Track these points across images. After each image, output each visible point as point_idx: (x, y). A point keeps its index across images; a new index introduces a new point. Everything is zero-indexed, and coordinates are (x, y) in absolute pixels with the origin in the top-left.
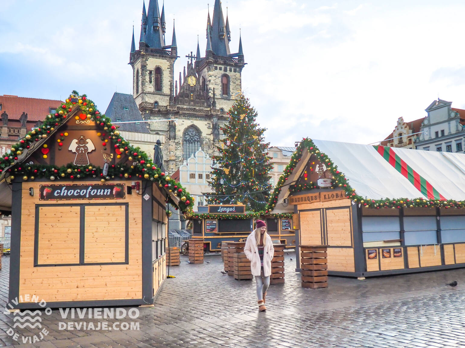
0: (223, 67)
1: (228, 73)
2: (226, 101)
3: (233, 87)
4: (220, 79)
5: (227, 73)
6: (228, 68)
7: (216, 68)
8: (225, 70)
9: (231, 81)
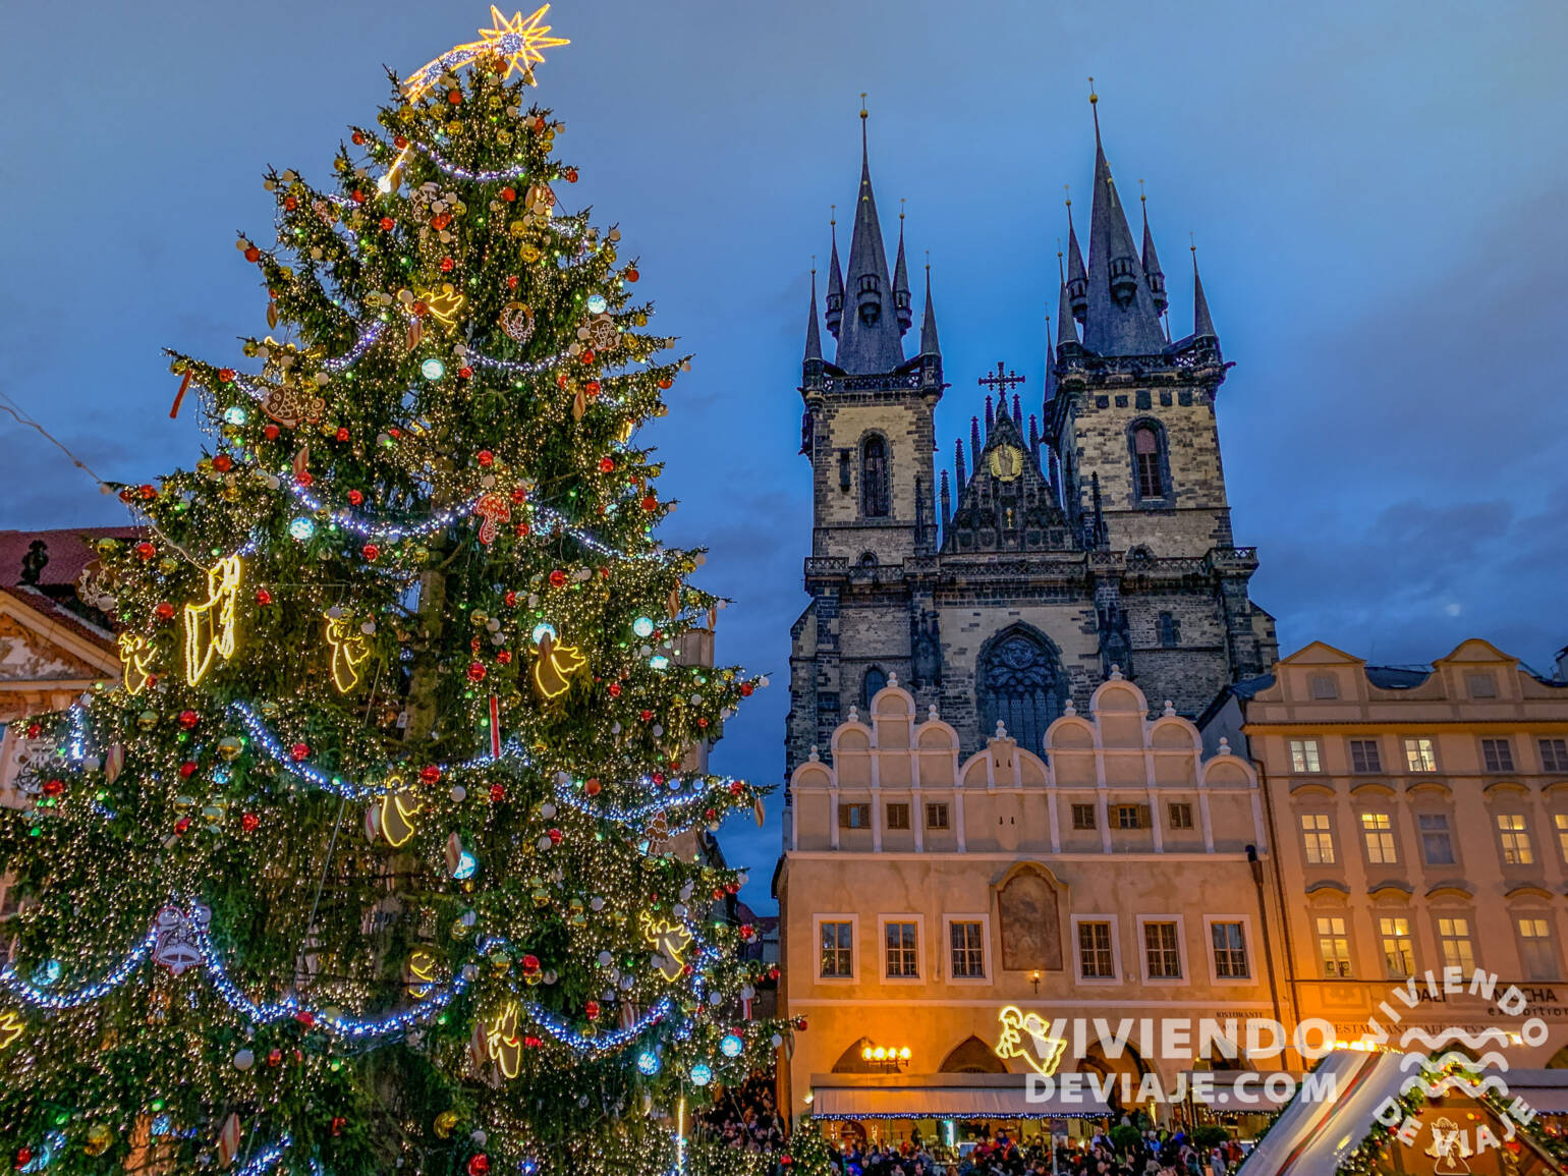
0: (1132, 395)
1: (1156, 412)
2: (1155, 519)
3: (1182, 460)
4: (1123, 438)
5: (1151, 413)
6: (1155, 394)
7: (1102, 403)
8: (1144, 403)
9: (1172, 442)
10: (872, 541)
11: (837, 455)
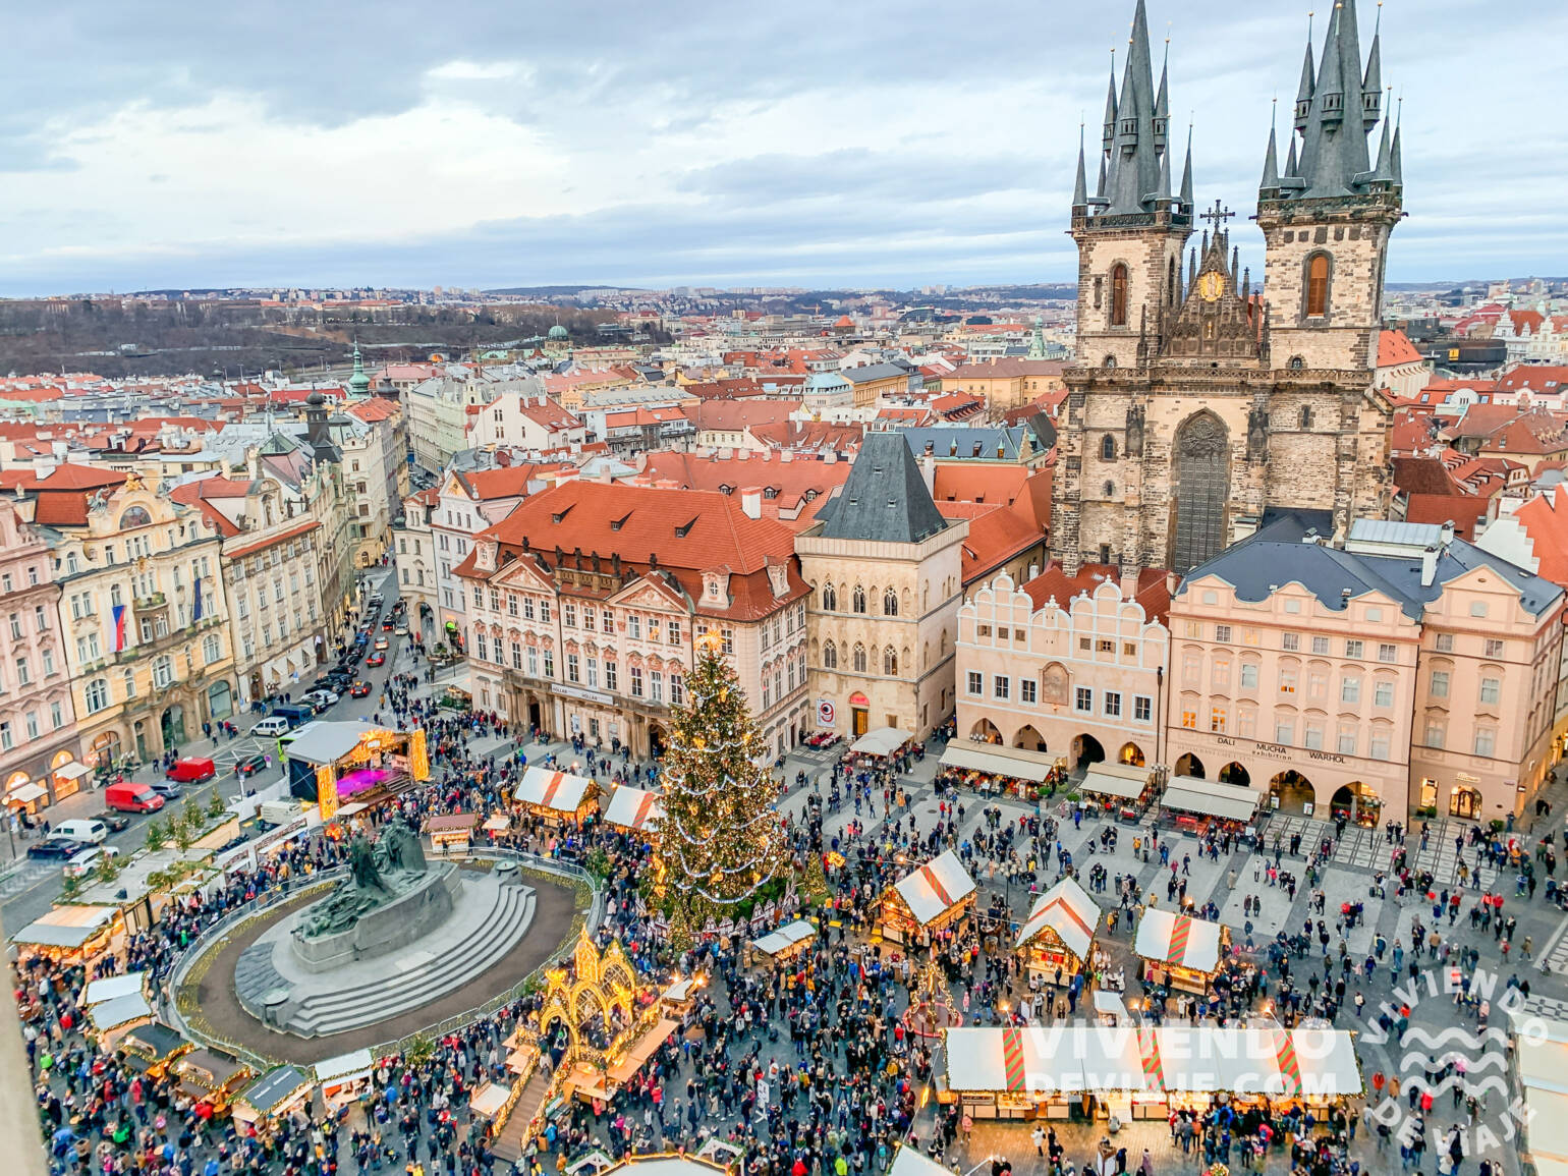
0: (1312, 230)
1: (1329, 246)
2: (1312, 335)
3: (1341, 287)
4: (1300, 268)
5: (1324, 247)
6: (1331, 229)
7: (1289, 237)
8: (1321, 238)
9: (1338, 271)
10: (1113, 346)
11: (1093, 280)
